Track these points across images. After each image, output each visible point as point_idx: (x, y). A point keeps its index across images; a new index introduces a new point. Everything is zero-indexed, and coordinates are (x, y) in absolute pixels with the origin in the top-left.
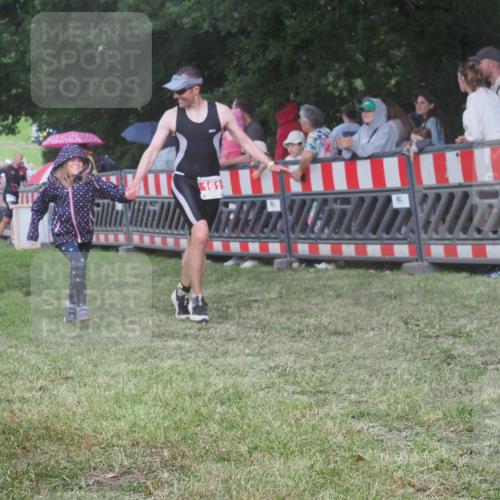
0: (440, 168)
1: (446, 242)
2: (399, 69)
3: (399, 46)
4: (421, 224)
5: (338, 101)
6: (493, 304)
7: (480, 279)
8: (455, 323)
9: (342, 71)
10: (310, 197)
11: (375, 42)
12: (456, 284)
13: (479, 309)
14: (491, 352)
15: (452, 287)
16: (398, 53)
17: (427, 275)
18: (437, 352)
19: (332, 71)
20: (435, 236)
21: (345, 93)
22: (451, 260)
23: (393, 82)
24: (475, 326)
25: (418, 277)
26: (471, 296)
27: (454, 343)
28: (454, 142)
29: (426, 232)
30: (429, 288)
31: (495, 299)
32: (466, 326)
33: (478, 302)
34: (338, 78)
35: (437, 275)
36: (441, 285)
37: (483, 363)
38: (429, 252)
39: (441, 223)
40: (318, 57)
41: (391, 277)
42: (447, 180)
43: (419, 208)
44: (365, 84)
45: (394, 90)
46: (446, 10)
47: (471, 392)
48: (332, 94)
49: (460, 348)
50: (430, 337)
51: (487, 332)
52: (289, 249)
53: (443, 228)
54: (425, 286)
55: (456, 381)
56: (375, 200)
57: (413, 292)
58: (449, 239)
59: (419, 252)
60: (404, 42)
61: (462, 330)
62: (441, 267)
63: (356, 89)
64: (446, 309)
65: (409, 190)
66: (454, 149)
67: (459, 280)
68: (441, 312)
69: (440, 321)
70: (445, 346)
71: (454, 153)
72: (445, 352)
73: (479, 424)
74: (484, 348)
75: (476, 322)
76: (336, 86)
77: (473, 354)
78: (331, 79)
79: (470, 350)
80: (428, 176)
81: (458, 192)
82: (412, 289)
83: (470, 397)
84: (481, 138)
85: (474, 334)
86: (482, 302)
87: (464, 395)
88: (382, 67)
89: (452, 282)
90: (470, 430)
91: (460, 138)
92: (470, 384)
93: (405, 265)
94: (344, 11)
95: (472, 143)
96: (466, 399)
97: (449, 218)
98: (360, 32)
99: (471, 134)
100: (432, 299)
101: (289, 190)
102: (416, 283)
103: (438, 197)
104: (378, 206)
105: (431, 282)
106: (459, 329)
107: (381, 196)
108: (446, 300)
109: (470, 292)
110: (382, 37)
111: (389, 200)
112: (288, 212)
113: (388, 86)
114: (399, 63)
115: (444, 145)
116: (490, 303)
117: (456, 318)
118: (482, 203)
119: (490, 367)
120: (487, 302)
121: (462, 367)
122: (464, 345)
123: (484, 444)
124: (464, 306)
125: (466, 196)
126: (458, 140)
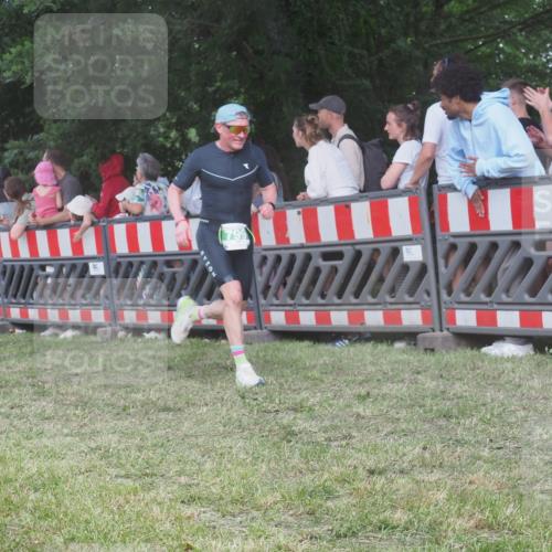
0: (280, 227)
4: (260, 289)
5: (169, 153)
6: (338, 374)
7: (323, 348)
8: (296, 396)
9: (174, 121)
10: (138, 259)
11: (210, 89)
12: (298, 353)
13: (322, 381)
14: (335, 428)
15: (294, 358)
17: (266, 344)
18: (276, 428)
20: (276, 302)
21: (178, 145)
22: (293, 327)
24: (318, 399)
25: (256, 346)
26: (314, 367)
27: (295, 418)
28: (295, 199)
30: (268, 358)
31: (340, 369)
32: (308, 399)
33: (322, 373)
34: (169, 127)
35: (278, 344)
36: (282, 355)
37: (326, 440)
39: (281, 287)
41: (227, 347)
42: (288, 240)
44: (198, 134)
46: (287, 55)
47: (313, 471)
48: (163, 146)
49: (302, 423)
50: (270, 412)
51: (330, 405)
53: (284, 292)
54: (264, 356)
55: (296, 460)
58: (291, 305)
60: (242, 90)
61: (305, 404)
62: (282, 335)
63: (190, 140)
64: (286, 381)
66: (295, 207)
67: (302, 349)
68: (281, 385)
69: (280, 394)
70: (285, 422)
71: (295, 211)
72: (284, 428)
73: (321, 506)
74: (327, 423)
75: (318, 395)
76: (167, 137)
77: (316, 430)
78: (162, 130)
79: (312, 426)
80: (267, 237)
81: (300, 254)
83: (312, 477)
84: (324, 195)
85: (317, 408)
86: (326, 373)
87: (305, 475)
89: (294, 351)
90: (311, 513)
91: (302, 194)
92: (311, 463)
95: (316, 200)
96: (308, 479)
97: (290, 280)
99: (313, 191)
100: (271, 371)
101: (114, 251)
102: (254, 354)
103: (279, 259)
105: (270, 352)
106: (301, 403)
108: (288, 371)
109: (313, 363)
110: (218, 84)
112: (113, 276)
115: (283, 203)
116: (335, 374)
117: (297, 391)
118: (325, 265)
119: (334, 444)
120: (331, 372)
121: (303, 444)
122: (306, 420)
123: (326, 528)
124: (307, 378)
125: (308, 258)
126: (300, 196)
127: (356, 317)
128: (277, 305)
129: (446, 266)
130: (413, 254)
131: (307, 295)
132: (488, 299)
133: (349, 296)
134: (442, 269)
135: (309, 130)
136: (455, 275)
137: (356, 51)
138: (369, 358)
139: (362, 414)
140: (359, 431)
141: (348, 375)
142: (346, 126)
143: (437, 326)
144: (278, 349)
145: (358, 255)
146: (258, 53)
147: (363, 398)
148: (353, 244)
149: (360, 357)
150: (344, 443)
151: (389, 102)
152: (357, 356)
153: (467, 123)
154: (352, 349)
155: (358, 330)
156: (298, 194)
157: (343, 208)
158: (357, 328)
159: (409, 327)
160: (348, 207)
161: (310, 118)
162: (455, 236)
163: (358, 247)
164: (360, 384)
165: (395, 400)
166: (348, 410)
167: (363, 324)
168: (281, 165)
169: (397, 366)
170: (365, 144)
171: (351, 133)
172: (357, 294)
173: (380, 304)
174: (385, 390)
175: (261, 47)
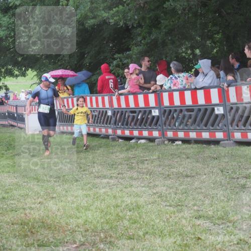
2: (218, 44)
3: (218, 33)
4: (229, 122)
5: (187, 60)
8: (247, 171)
9: (189, 45)
10: (174, 108)
11: (206, 31)
12: (247, 152)
15: (245, 154)
16: (218, 36)
17: (232, 147)
18: (238, 186)
19: (184, 45)
20: (237, 128)
21: (191, 57)
22: (245, 140)
23: (215, 51)
25: (228, 148)
27: (246, 181)
29: (232, 126)
30: (234, 154)
34: (187, 49)
35: (238, 147)
36: (239, 153)
38: (233, 136)
40: (177, 38)
41: (214, 148)
42: (242, 100)
43: (228, 114)
44: (200, 52)
45: (216, 55)
46: (241, 14)
48: (184, 57)
49: (249, 184)
50: (235, 178)
52: (163, 134)
53: (241, 124)
54: (231, 153)
56: (206, 110)
57: (225, 156)
58: (243, 130)
59: (229, 136)
60: (221, 31)
62: (240, 143)
63: (196, 55)
64: (242, 164)
65: (223, 105)
66: (246, 84)
67: (249, 150)
69: (239, 170)
70: (242, 183)
71: (246, 86)
72: (242, 186)
76: (186, 53)
78: (184, 50)
80: (233, 98)
81: (248, 106)
82: (225, 154)
88: (210, 43)
89: (245, 151)
93: (222, 142)
94: (190, 15)
98: (198, 26)
100: (235, 160)
101: (163, 105)
102: (227, 152)
104: (208, 113)
105: (234, 151)
106: (249, 174)
107: (209, 108)
108: (242, 160)
111: (213, 110)
112: (163, 116)
113: (213, 53)
114: (217, 41)
115: (240, 83)
117: (247, 169)
144: (238, 150)
146: (228, 14)
175: (229, 11)
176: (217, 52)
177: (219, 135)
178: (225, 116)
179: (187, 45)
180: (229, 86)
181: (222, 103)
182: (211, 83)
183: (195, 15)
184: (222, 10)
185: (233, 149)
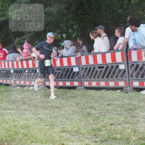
0: (87, 60)
1: (89, 81)
2: (76, 32)
3: (76, 25)
4: (82, 76)
5: (58, 40)
7: (98, 92)
8: (91, 104)
9: (59, 32)
11: (69, 24)
12: (92, 93)
13: (98, 100)
14: (101, 113)
15: (91, 94)
16: (76, 27)
18: (86, 113)
19: (56, 32)
21: (60, 38)
22: (90, 86)
23: (74, 35)
24: (97, 105)
25: (81, 91)
26: (96, 97)
27: (91, 110)
28: (91, 53)
30: (84, 94)
31: (103, 97)
32: (94, 105)
34: (58, 34)
35: (86, 91)
36: (87, 93)
37: (99, 116)
40: (52, 28)
41: (73, 91)
42: (89, 63)
44: (66, 36)
45: (74, 38)
46: (89, 15)
47: (96, 124)
48: (57, 39)
49: (92, 111)
50: (84, 109)
51: (100, 107)
53: (88, 77)
54: (83, 94)
55: (91, 121)
56: (68, 69)
60: (77, 24)
61: (93, 106)
62: (88, 88)
63: (63, 37)
64: (89, 100)
65: (78, 66)
67: (93, 92)
68: (87, 101)
69: (87, 104)
70: (88, 111)
71: (91, 56)
72: (88, 113)
73: (98, 133)
74: (99, 111)
75: (97, 104)
76: (57, 36)
77: (96, 113)
78: (56, 34)
79: (95, 112)
80: (84, 63)
81: (92, 67)
82: (79, 95)
84: (99, 51)
85: (96, 108)
86: (99, 98)
87: (94, 125)
88: (71, 31)
89: (91, 93)
90: (95, 135)
91: (93, 51)
92: (95, 122)
93: (77, 88)
94: (60, 15)
95: (97, 53)
97: (90, 74)
98: (64, 21)
99: (96, 50)
100: (85, 98)
102: (80, 93)
103: (87, 68)
104: (69, 71)
105: (84, 93)
106: (92, 106)
107: (70, 68)
108: (89, 98)
110: (71, 22)
111: (72, 69)
113: (73, 36)
114: (76, 30)
115: (88, 53)
116: (101, 98)
117: (91, 103)
118: (99, 70)
119: (101, 117)
120: (100, 98)
121: (93, 117)
122: (94, 111)
123: (99, 139)
124: (94, 100)
125: (94, 68)
126: (92, 52)
127: (107, 84)
128: (86, 80)
129: (131, 70)
130: (122, 67)
131: (94, 78)
132: (142, 79)
133: (105, 78)
134: (130, 71)
135: (95, 34)
136: (133, 72)
137: (107, 13)
138: (110, 94)
139: (109, 109)
140: (108, 114)
141: (105, 99)
142: (105, 33)
143: (128, 86)
144: (86, 92)
145: (108, 67)
147: (109, 105)
148: (106, 64)
149: (108, 94)
150: (104, 117)
151: (116, 27)
152: (107, 94)
153: (136, 32)
154: (106, 92)
155: (107, 87)
156: (92, 51)
157: (104, 55)
158: (107, 86)
159: (121, 86)
160: (105, 54)
161: (94, 31)
162: (133, 62)
163: (107, 65)
164: (108, 101)
165: (117, 106)
166: (105, 108)
167: (109, 85)
168: (87, 44)
169: (118, 96)
170: (110, 38)
171: (106, 35)
172: (107, 77)
173: (113, 80)
174: (114, 103)
175: (82, 13)
176: (75, 36)
177: (76, 84)
178: (79, 72)
179: (57, 32)
180: (82, 55)
181: (78, 65)
182: (71, 54)
183: (63, 14)
184: (78, 12)
185: (83, 91)
